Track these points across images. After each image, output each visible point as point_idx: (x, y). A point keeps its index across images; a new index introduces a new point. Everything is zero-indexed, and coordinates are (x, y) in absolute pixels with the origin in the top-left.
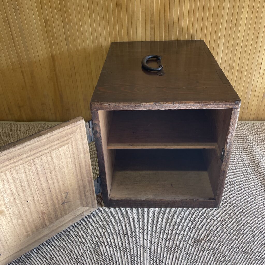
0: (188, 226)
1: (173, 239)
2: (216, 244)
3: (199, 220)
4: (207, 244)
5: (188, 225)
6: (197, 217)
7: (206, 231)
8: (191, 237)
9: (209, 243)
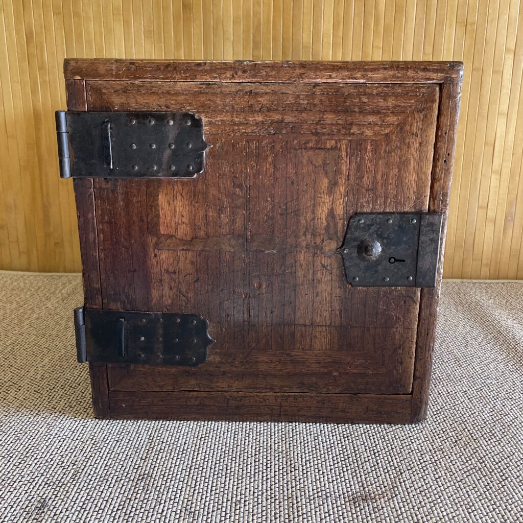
0: (336, 462)
1: (285, 493)
2: (423, 507)
3: (366, 450)
4: (392, 506)
5: (334, 460)
6: (362, 443)
7: (387, 474)
8: (342, 489)
9: (398, 503)
